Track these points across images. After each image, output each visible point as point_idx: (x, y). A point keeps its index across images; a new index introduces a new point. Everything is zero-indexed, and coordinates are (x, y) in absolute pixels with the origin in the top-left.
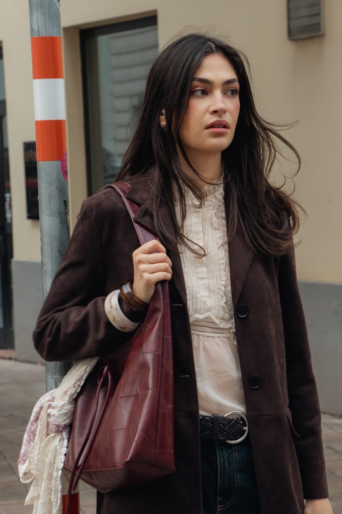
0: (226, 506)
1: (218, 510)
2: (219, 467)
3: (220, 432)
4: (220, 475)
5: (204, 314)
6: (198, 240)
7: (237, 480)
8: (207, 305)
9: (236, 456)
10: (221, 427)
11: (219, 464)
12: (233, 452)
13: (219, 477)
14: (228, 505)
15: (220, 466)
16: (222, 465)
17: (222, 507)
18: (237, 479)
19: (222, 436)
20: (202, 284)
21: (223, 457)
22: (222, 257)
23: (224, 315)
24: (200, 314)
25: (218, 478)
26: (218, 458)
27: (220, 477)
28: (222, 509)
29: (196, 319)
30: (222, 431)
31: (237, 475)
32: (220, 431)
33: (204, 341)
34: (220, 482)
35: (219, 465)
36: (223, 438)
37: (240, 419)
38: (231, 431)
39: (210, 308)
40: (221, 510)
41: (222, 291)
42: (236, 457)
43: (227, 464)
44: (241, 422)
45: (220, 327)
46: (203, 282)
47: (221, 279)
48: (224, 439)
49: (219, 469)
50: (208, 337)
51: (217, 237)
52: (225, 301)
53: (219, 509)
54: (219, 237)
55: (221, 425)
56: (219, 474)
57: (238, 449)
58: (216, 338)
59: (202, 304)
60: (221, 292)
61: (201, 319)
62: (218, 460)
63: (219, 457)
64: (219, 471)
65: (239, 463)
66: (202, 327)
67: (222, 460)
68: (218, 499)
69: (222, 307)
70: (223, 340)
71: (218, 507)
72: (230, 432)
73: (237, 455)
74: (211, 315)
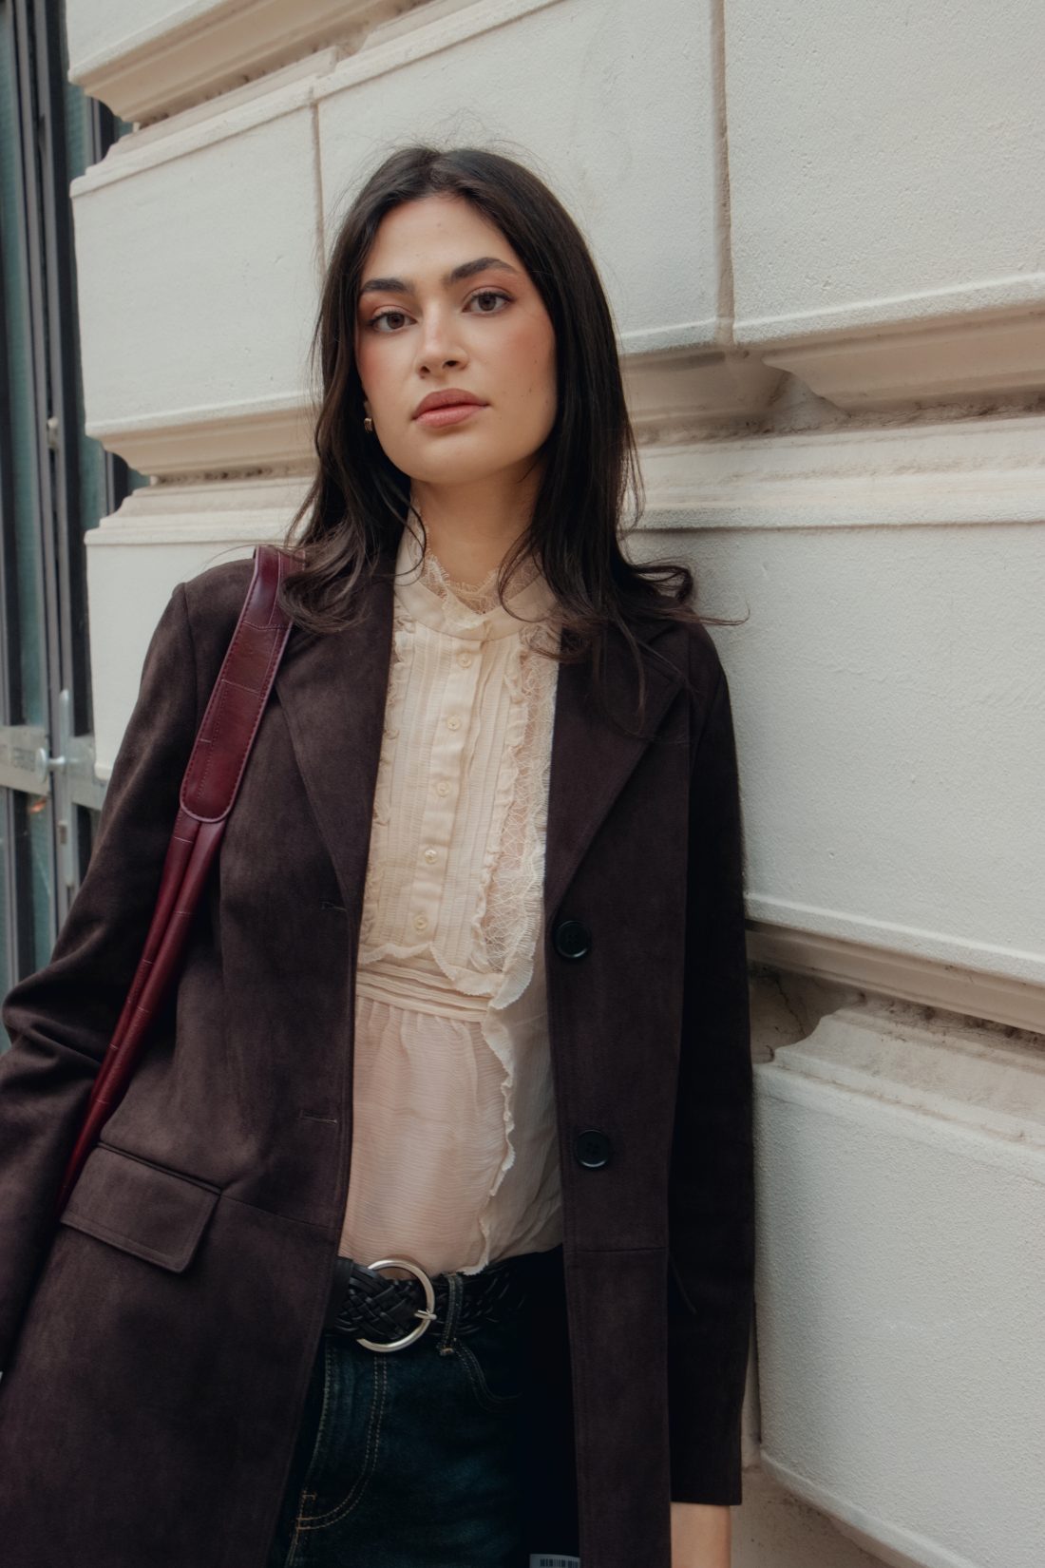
0: (321, 1522)
1: (299, 1528)
2: (325, 1407)
3: (345, 1313)
4: (323, 1431)
5: (415, 945)
6: (455, 730)
7: (370, 1454)
8: (426, 920)
9: (382, 1383)
10: (352, 1298)
11: (326, 1396)
12: (374, 1370)
13: (319, 1435)
14: (330, 1519)
15: (328, 1404)
16: (335, 1403)
17: (311, 1523)
18: (372, 1450)
19: (349, 1323)
20: (430, 858)
21: (342, 1380)
22: (506, 787)
23: (472, 955)
24: (401, 942)
25: (316, 1438)
26: (328, 1378)
27: (322, 1436)
28: (309, 1528)
29: (388, 955)
30: (350, 1310)
31: (374, 1438)
32: (346, 1310)
33: (400, 1023)
34: (319, 1452)
35: (326, 1401)
36: (350, 1330)
37: (410, 1283)
38: (378, 1316)
39: (436, 931)
40: (306, 1530)
41: (484, 883)
42: (381, 1386)
43: (349, 1400)
44: (413, 1294)
45: (458, 989)
46: (434, 852)
47: (488, 848)
48: (352, 1332)
49: (324, 1412)
50: (415, 1013)
51: (509, 726)
52: (481, 914)
53: (302, 1525)
54: (516, 727)
55: (352, 1292)
56: (321, 1428)
57: (389, 1365)
58: (438, 1019)
59: (411, 914)
60: (481, 885)
61: (402, 960)
62: (327, 1384)
63: (331, 1376)
64: (323, 1417)
65: (387, 1405)
66: (401, 982)
67: (337, 1387)
68: (304, 1496)
69: (473, 930)
70: (456, 1028)
71: (300, 1519)
72: (373, 1318)
73: (383, 1379)
74: (434, 951)
